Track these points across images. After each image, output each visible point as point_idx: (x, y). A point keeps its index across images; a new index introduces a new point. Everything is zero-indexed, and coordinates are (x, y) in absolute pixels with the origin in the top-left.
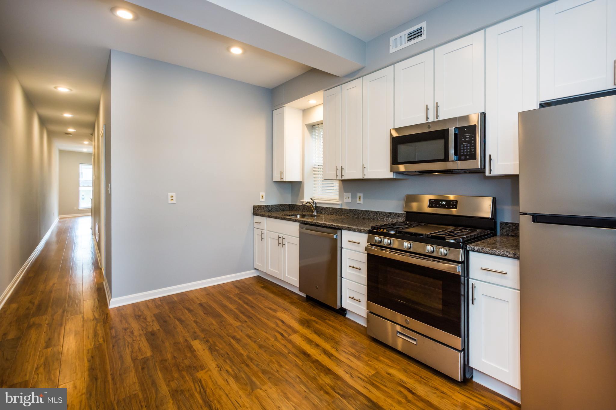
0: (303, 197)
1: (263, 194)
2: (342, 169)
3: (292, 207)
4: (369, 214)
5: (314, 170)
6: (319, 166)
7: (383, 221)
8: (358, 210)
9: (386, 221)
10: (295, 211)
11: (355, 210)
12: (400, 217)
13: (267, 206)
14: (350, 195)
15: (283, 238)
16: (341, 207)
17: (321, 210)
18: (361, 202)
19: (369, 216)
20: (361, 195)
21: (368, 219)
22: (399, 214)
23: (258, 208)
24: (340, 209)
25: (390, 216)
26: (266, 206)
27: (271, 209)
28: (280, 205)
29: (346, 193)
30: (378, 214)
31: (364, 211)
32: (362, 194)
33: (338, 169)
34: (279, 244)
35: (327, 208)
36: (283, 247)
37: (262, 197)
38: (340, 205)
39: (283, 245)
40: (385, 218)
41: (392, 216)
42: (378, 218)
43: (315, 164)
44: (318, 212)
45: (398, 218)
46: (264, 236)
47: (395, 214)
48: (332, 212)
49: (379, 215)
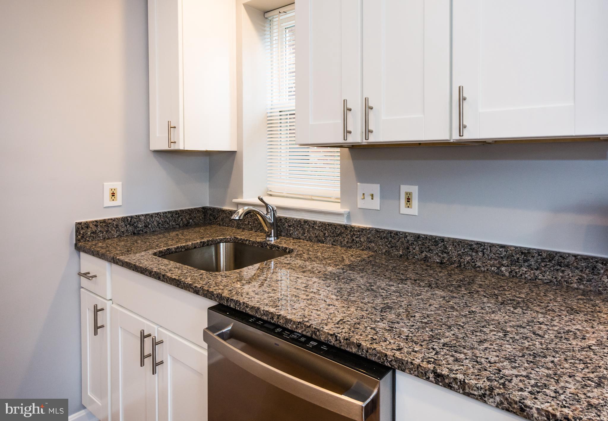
0: (240, 192)
1: (118, 186)
2: (368, 108)
3: (211, 215)
4: (446, 248)
5: (269, 120)
6: (281, 113)
7: (497, 274)
8: (405, 235)
9: (507, 274)
10: (220, 225)
11: (397, 233)
12: (567, 266)
13: (129, 221)
14: (375, 188)
15: (155, 343)
16: (347, 221)
17: (289, 226)
18: (415, 209)
19: (445, 255)
20: (414, 190)
21: (441, 263)
22: (562, 256)
23: (94, 229)
24: (345, 227)
25: (525, 261)
26: (124, 219)
27: (146, 226)
28: (176, 212)
29: (361, 182)
30: (477, 252)
31: (426, 237)
32: (416, 188)
33: (350, 110)
34: (143, 357)
35: (306, 222)
36: (154, 372)
37: (113, 195)
38: (346, 216)
39: (155, 365)
40: (503, 265)
41: (532, 262)
42: (479, 264)
43: (271, 109)
44: (281, 231)
45: (557, 270)
46: (105, 318)
47: (544, 255)
48: (322, 234)
49: (480, 254)
